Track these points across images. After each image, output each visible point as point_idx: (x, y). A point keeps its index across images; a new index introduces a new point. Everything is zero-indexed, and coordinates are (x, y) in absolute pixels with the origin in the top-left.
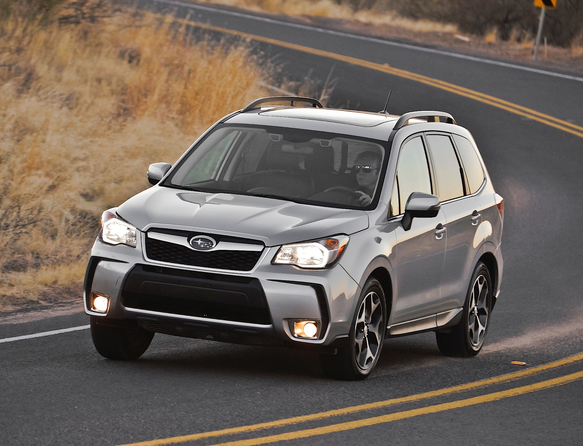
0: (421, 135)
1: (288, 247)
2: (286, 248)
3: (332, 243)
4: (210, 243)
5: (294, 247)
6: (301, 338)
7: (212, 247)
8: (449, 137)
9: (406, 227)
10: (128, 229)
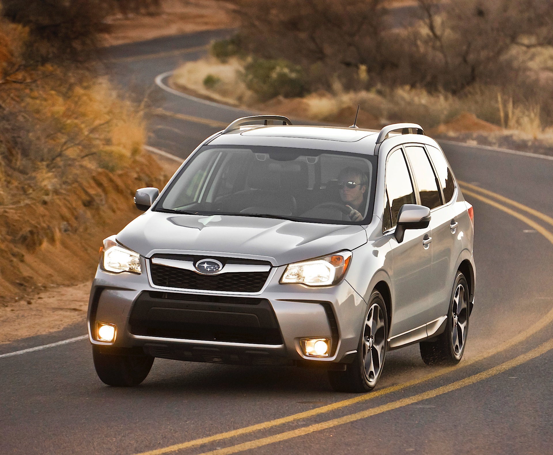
0: (401, 148)
1: (295, 267)
2: (292, 267)
3: (336, 260)
4: (216, 266)
5: (301, 265)
6: (312, 357)
7: (219, 270)
8: (423, 148)
9: (399, 240)
10: (131, 256)
